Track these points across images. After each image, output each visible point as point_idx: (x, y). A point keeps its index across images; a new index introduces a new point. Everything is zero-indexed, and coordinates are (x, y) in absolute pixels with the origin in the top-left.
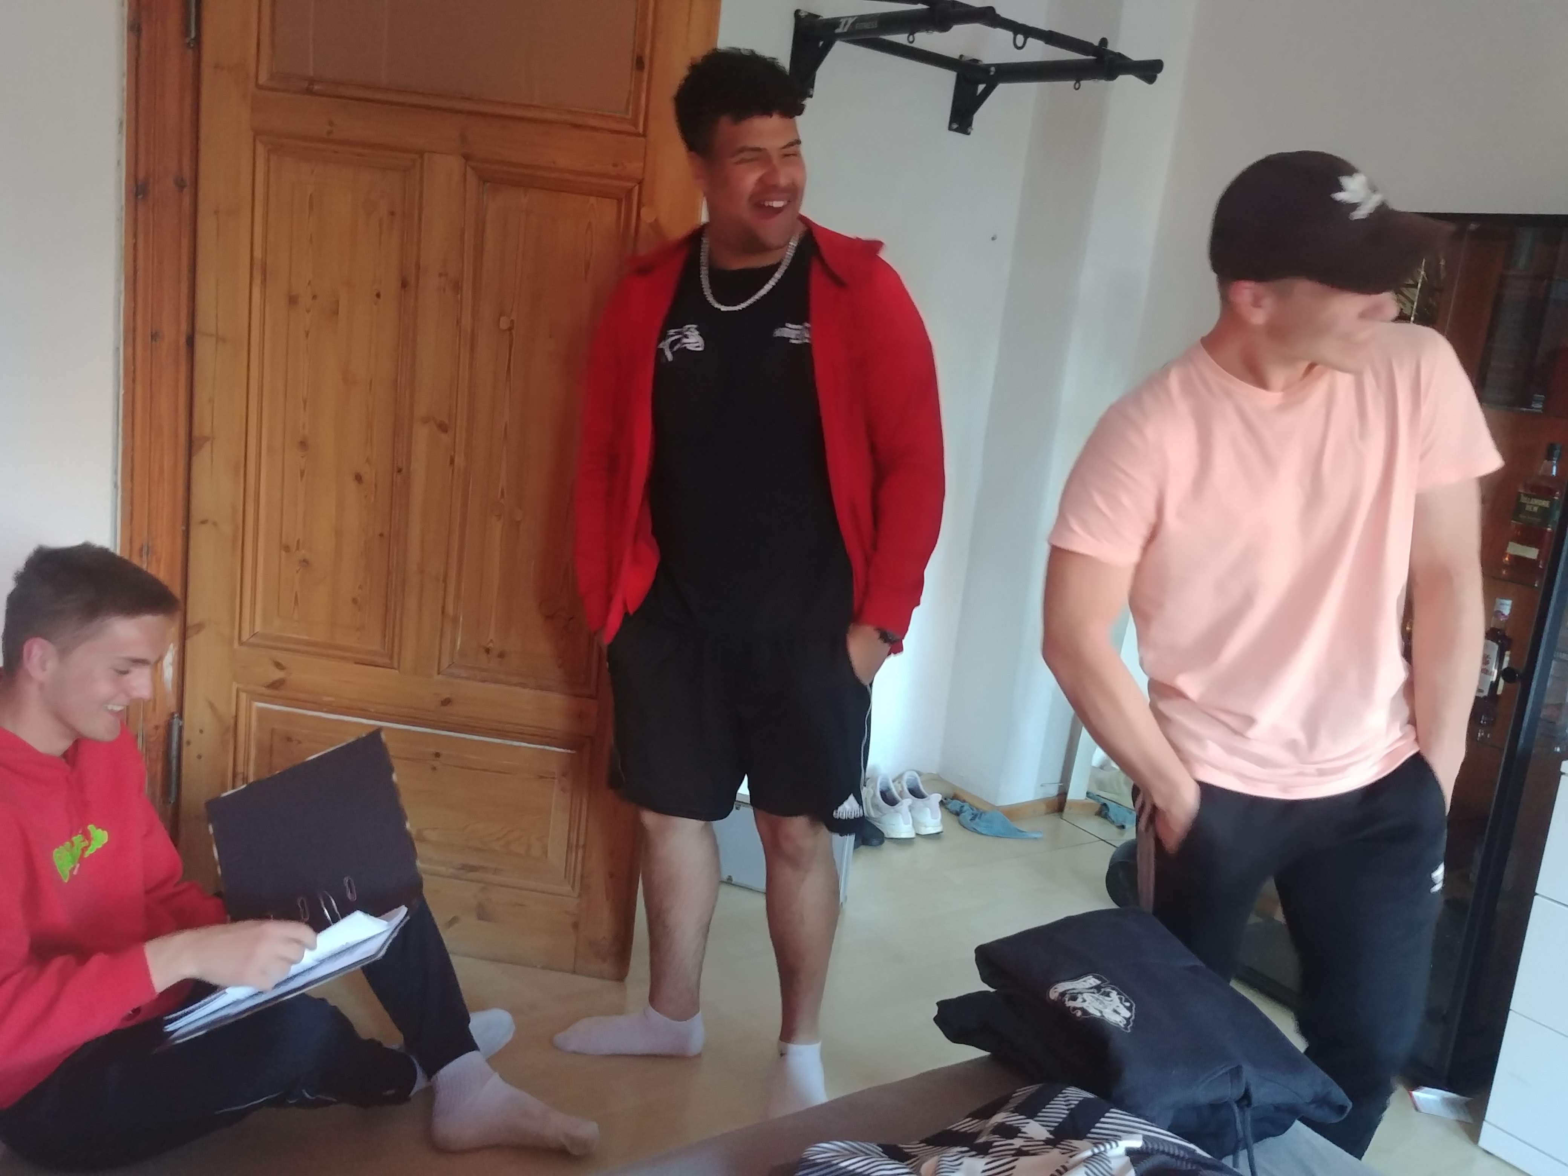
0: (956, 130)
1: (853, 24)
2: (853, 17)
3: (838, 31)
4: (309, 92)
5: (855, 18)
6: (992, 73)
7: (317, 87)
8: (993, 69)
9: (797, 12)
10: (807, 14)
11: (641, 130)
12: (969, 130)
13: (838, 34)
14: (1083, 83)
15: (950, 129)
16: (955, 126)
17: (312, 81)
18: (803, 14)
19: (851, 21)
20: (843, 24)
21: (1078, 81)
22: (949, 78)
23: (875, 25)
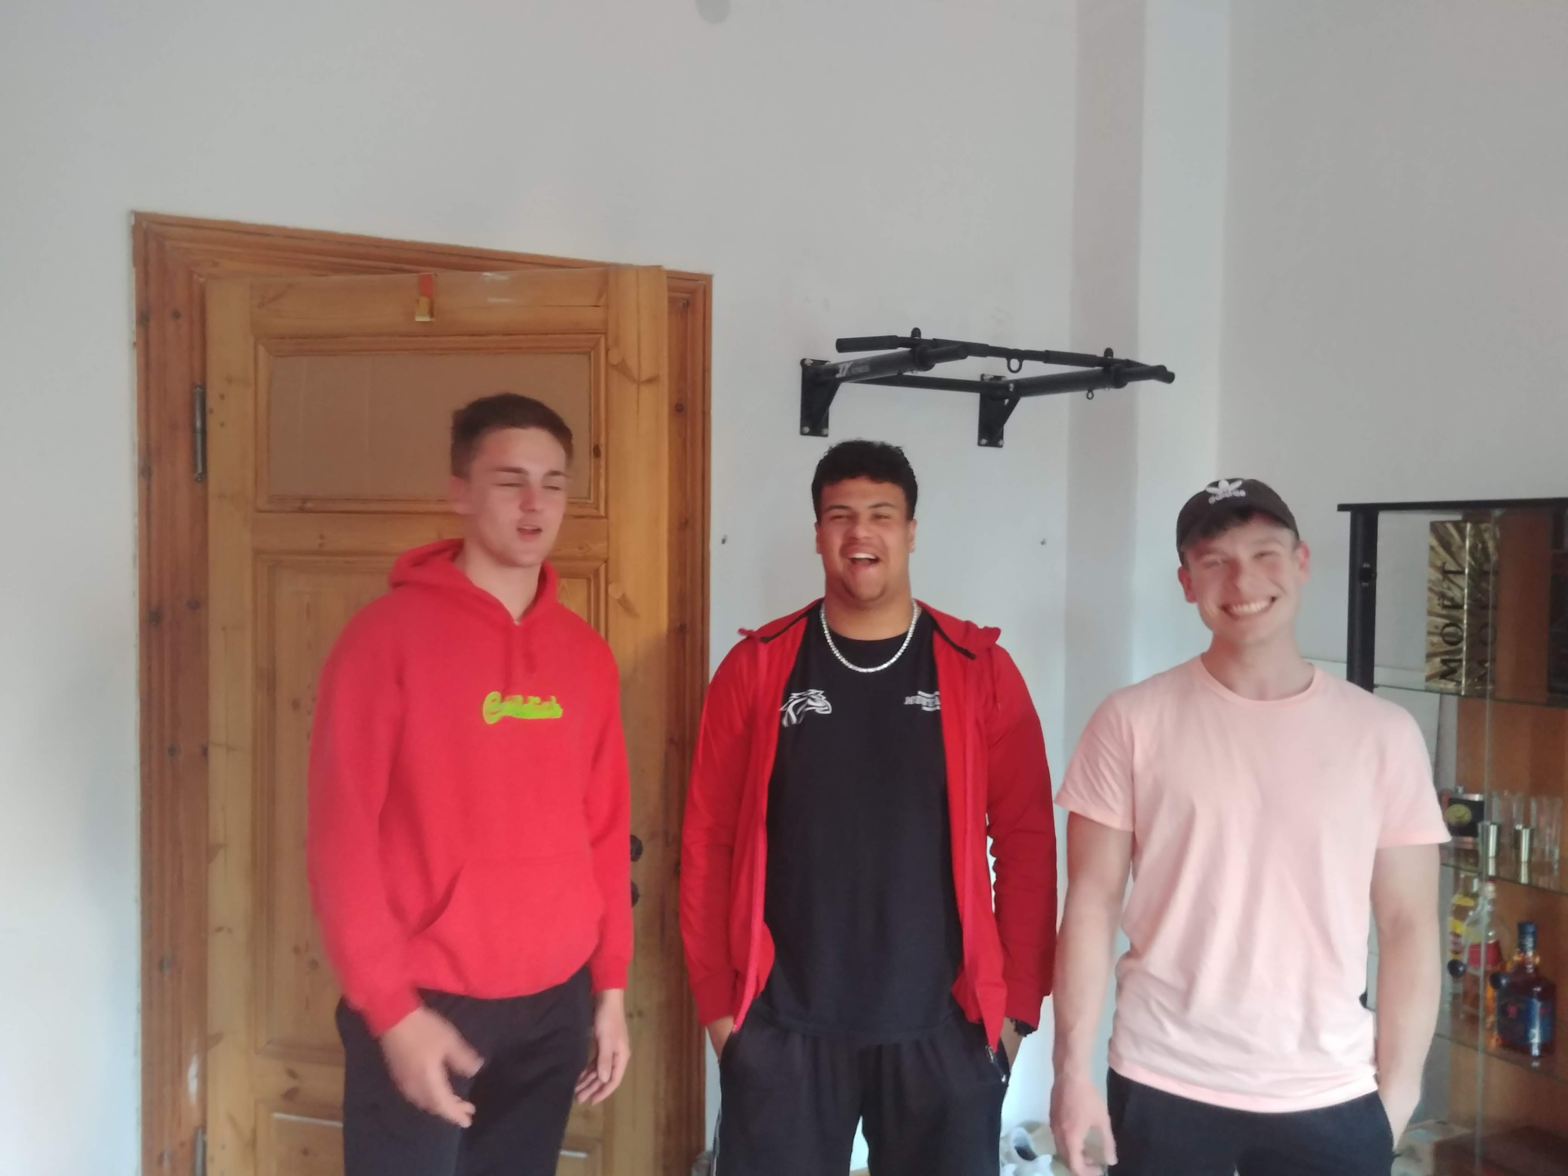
0: (986, 445)
1: (850, 369)
2: (849, 362)
3: (838, 376)
4: (302, 510)
5: (851, 364)
6: (1011, 390)
7: (309, 505)
8: (1012, 385)
9: (803, 362)
10: (812, 362)
11: (602, 513)
12: (1001, 443)
13: (839, 378)
14: (1096, 392)
15: (979, 444)
16: (984, 441)
17: (305, 500)
18: (808, 362)
19: (848, 366)
20: (841, 371)
21: (1090, 391)
22: (974, 399)
23: (867, 369)
